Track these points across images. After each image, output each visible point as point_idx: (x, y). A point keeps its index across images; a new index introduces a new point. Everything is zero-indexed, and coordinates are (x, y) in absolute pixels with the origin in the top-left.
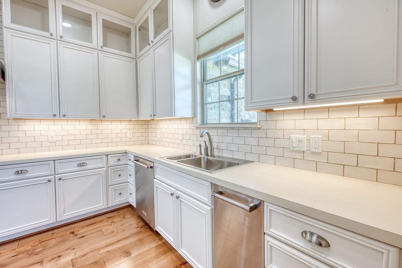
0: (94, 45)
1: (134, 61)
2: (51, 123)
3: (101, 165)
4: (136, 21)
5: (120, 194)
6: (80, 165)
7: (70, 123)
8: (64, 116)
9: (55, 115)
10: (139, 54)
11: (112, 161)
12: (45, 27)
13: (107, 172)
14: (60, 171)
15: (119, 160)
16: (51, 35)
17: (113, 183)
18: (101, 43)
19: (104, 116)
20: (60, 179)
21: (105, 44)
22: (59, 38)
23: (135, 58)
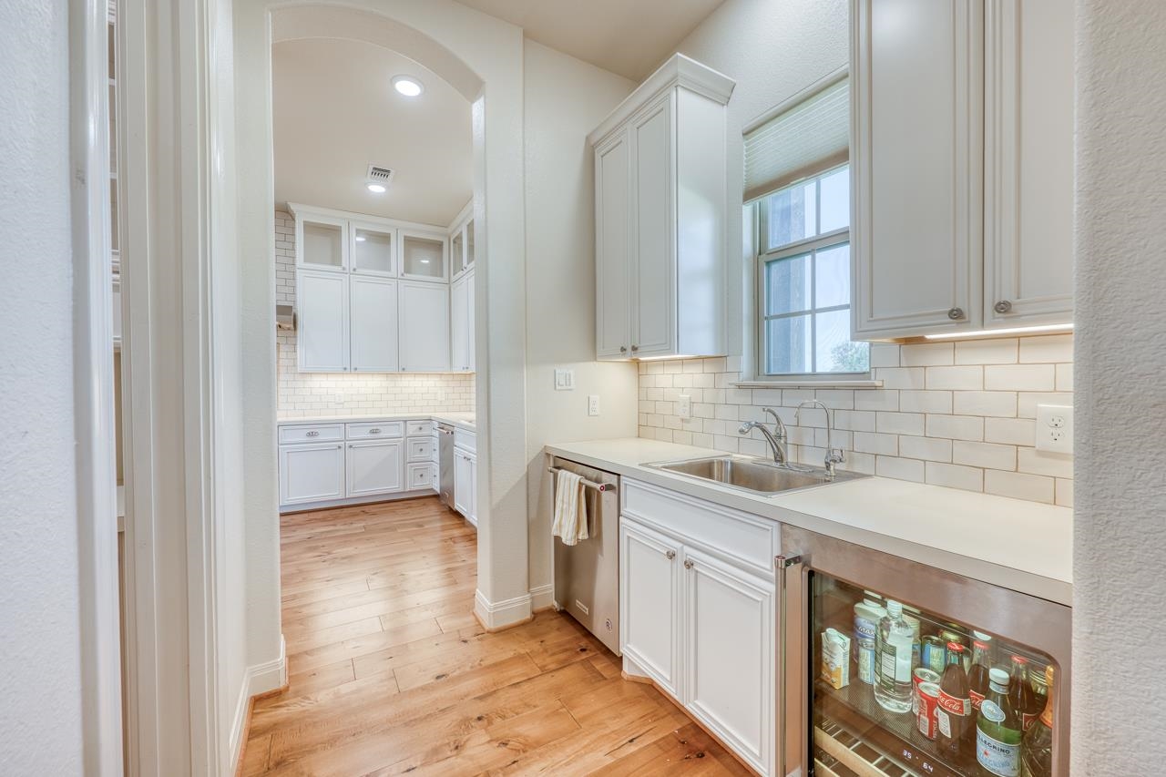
0: (393, 273)
1: (447, 287)
2: (339, 378)
3: (397, 434)
4: (449, 230)
5: (421, 476)
6: (373, 432)
7: (361, 378)
8: (356, 369)
9: (345, 369)
10: (453, 278)
11: (412, 429)
12: (335, 259)
13: (405, 444)
14: (351, 437)
15: (421, 429)
16: (344, 269)
17: (412, 460)
18: (401, 269)
19: (404, 369)
20: (351, 447)
21: (408, 270)
22: (352, 272)
23: (449, 283)
